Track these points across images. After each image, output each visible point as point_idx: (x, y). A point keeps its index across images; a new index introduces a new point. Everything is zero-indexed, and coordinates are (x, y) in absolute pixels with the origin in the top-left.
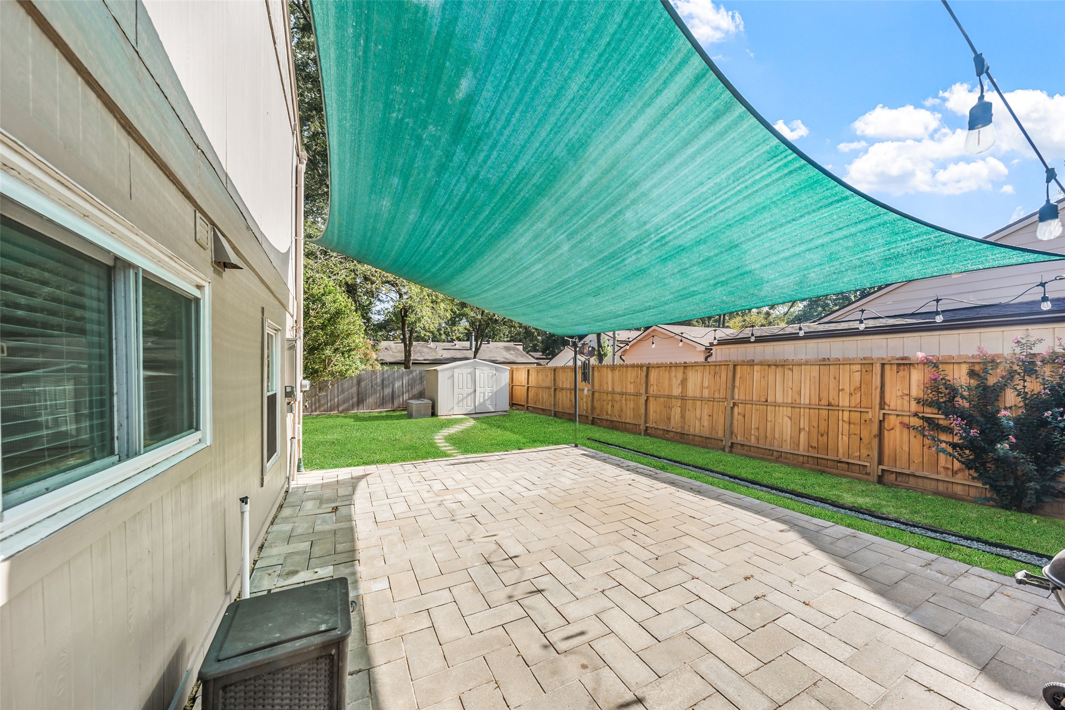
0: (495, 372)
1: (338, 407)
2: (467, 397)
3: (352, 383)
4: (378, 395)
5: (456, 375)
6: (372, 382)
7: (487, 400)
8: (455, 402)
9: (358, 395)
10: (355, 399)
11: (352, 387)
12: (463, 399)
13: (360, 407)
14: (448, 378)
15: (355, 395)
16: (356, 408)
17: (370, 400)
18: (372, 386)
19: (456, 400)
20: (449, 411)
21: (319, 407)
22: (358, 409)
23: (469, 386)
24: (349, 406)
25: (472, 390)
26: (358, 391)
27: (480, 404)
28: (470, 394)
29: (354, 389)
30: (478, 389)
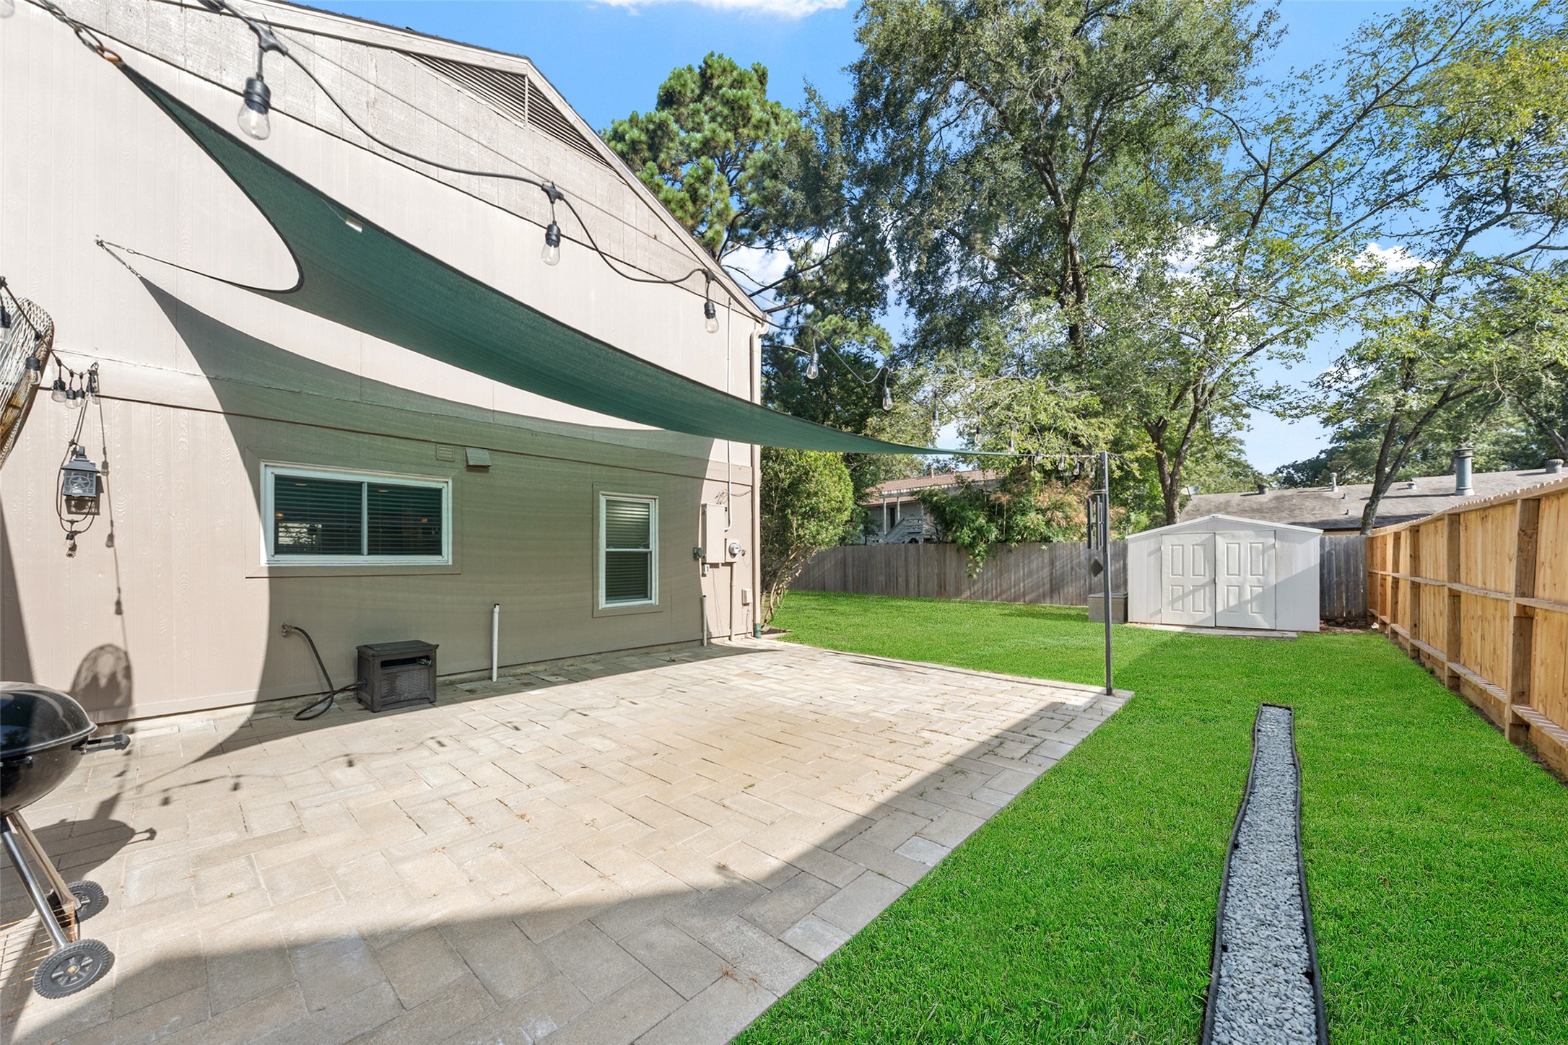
0: (1272, 541)
1: (1024, 596)
2: (1193, 592)
3: (1043, 561)
4: (1082, 582)
5: (1167, 549)
6: (1071, 561)
7: (1251, 601)
8: (1164, 600)
9: (1051, 580)
10: (1047, 587)
11: (1043, 568)
12: (1184, 596)
13: (1056, 597)
14: (1150, 554)
15: (1047, 580)
16: (1048, 600)
17: (1070, 590)
18: (1072, 568)
19: (1167, 597)
20: (1152, 615)
21: (1001, 594)
22: (1052, 602)
23: (1200, 568)
24: (1039, 596)
25: (1207, 579)
26: (1052, 574)
27: (1229, 610)
28: (1203, 586)
29: (1046, 572)
30: (1222, 579)
